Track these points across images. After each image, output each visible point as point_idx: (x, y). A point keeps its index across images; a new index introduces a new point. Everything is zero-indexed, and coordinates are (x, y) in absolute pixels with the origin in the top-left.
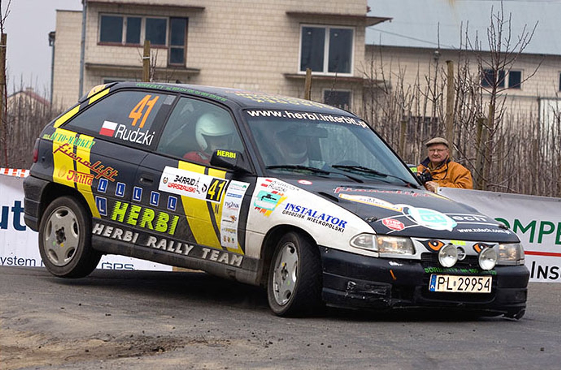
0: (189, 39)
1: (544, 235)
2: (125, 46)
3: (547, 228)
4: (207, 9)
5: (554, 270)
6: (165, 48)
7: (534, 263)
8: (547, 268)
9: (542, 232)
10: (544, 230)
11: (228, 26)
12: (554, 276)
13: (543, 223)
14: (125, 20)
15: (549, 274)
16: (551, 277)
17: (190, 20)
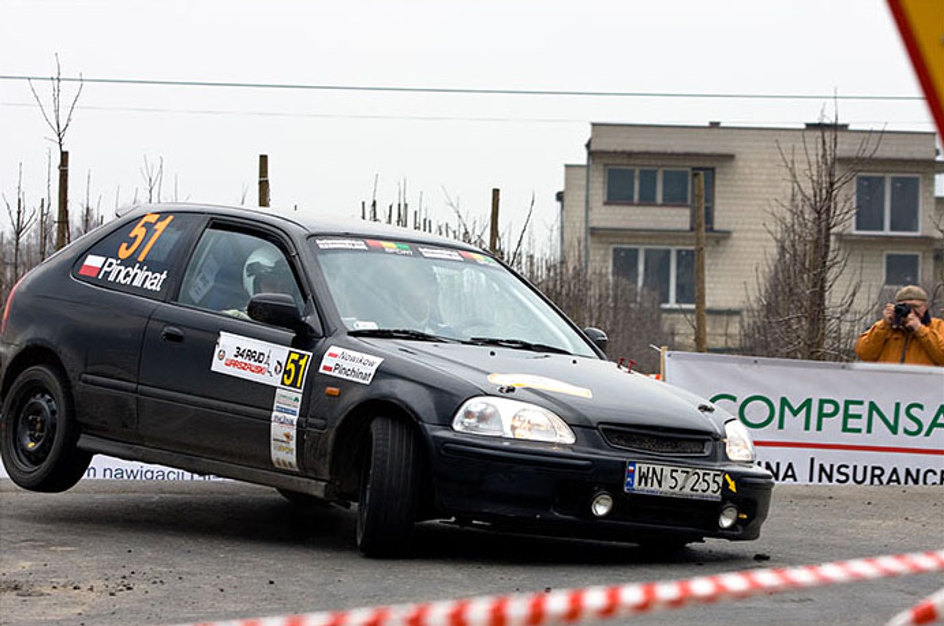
0: (717, 195)
1: (824, 419)
2: (638, 205)
3: (828, 408)
4: (738, 157)
5: (843, 470)
6: (686, 206)
7: (812, 460)
8: (832, 466)
9: (821, 415)
10: (825, 411)
11: (764, 177)
12: (844, 478)
13: (822, 402)
14: (637, 173)
15: (836, 476)
16: (838, 481)
17: (717, 171)
